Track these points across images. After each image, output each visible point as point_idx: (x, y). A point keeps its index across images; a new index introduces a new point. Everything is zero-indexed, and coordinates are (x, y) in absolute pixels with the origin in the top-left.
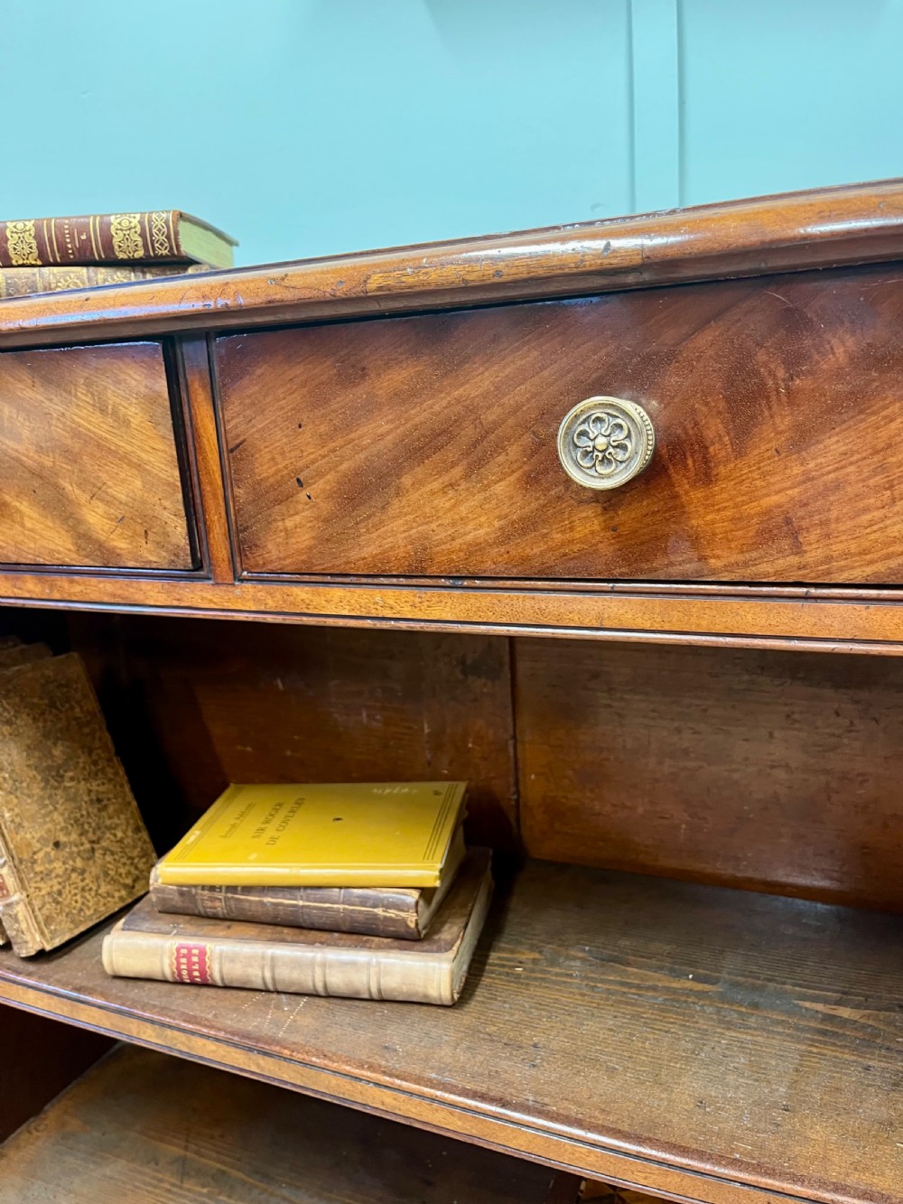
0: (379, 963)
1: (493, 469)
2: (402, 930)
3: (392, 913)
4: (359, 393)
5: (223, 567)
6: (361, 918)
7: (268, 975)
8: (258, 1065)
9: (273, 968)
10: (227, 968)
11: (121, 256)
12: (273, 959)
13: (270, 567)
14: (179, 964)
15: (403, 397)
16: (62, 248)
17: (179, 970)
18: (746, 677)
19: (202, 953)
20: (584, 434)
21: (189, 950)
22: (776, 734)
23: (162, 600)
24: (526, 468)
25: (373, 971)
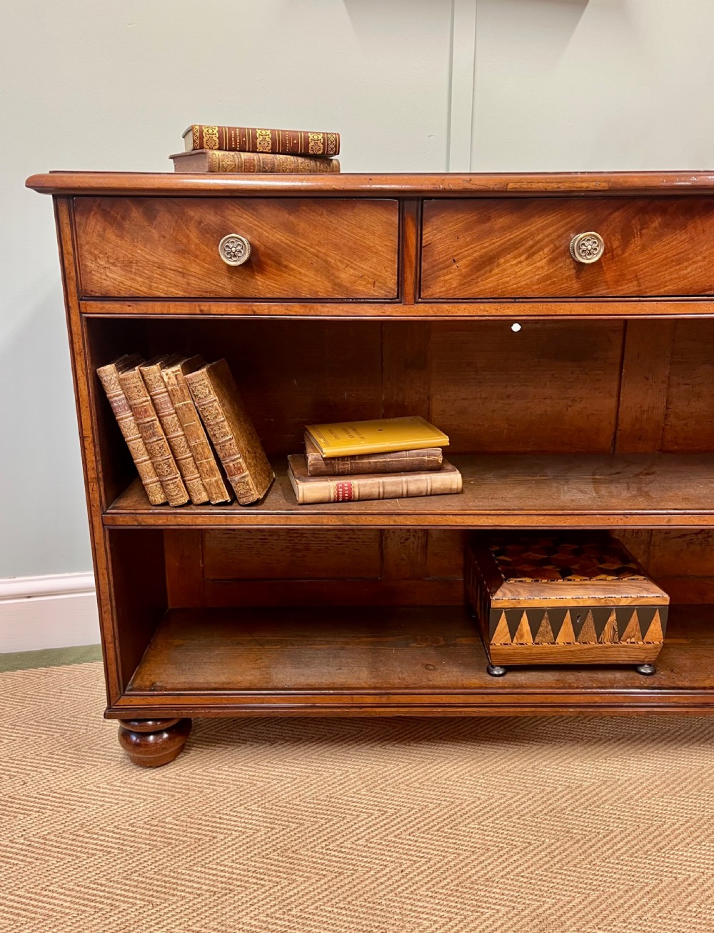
0: (431, 479)
1: (536, 257)
2: (435, 465)
3: (431, 458)
4: (487, 225)
5: (410, 297)
6: (416, 462)
7: (381, 490)
8: (395, 521)
9: (384, 488)
10: (362, 489)
11: (311, 152)
12: (383, 483)
13: (436, 296)
14: (338, 491)
15: (505, 229)
16: (284, 145)
17: (338, 497)
18: (536, 360)
19: (350, 486)
20: (583, 244)
21: (343, 485)
22: (548, 384)
23: (375, 313)
24: (550, 256)
25: (429, 481)
